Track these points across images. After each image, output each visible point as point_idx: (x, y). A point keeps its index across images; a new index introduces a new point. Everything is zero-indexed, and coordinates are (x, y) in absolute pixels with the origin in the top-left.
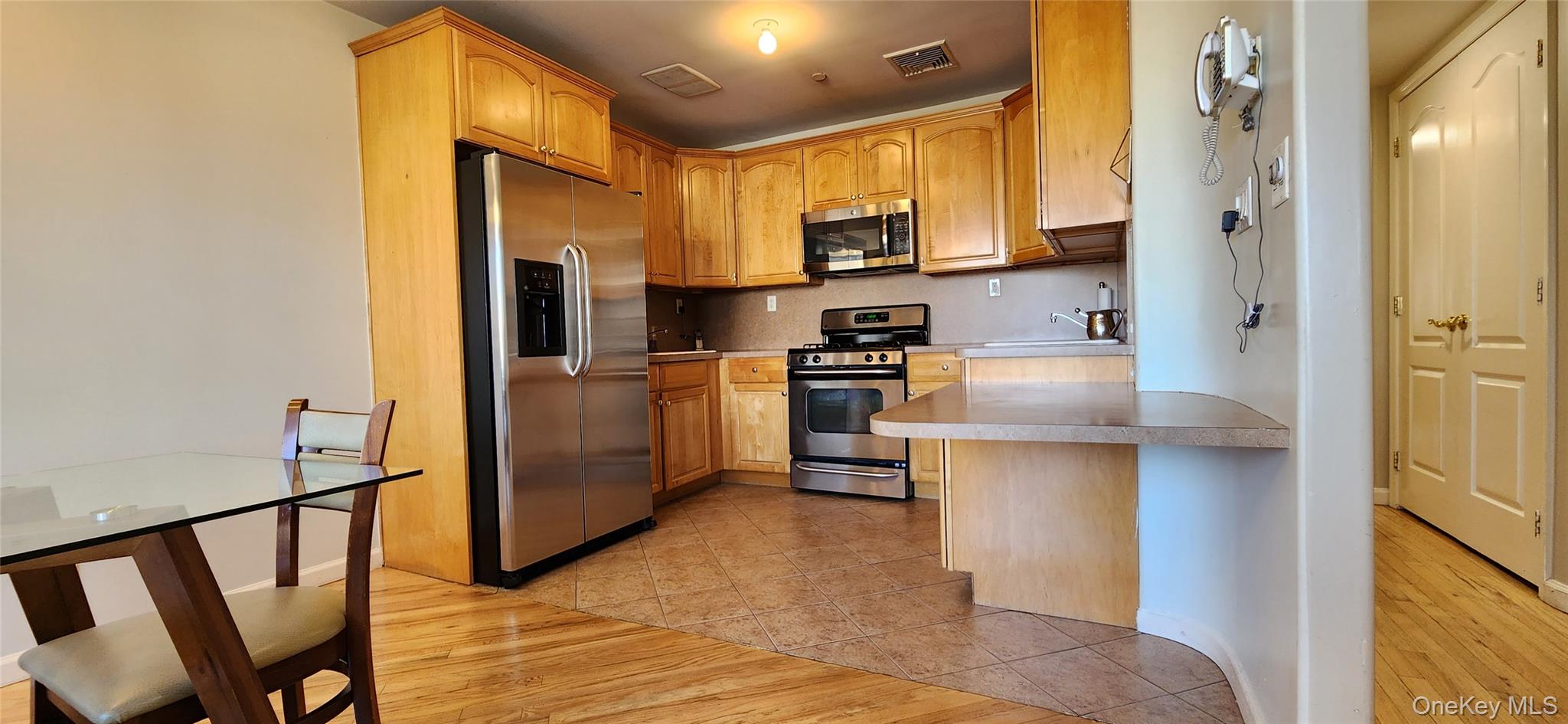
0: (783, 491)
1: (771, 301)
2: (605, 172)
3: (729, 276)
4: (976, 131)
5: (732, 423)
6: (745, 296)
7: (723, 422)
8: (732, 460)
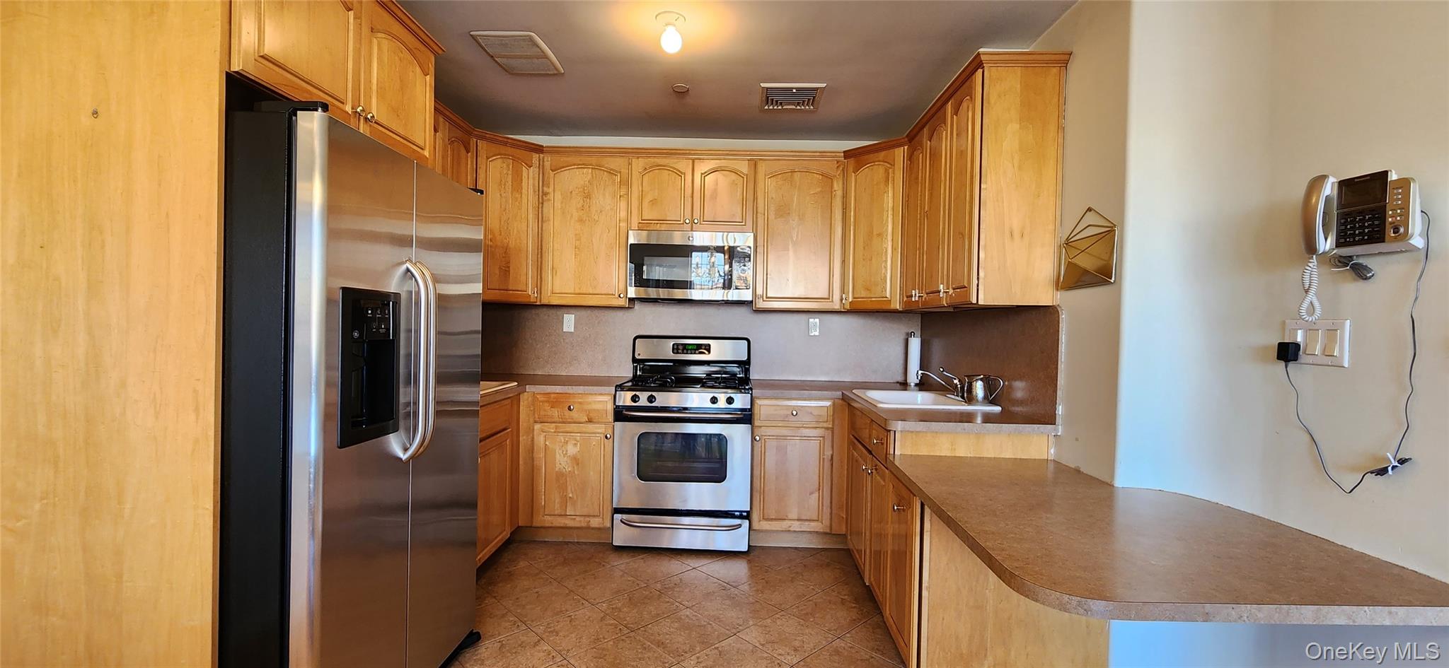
2: (426, 153)
4: (818, 176)
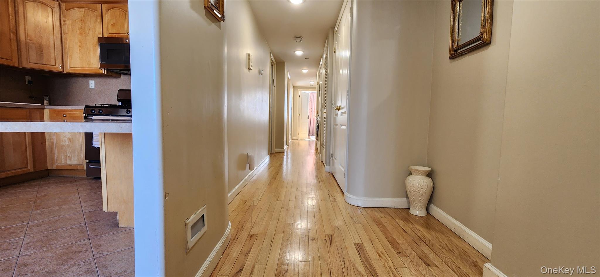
0: (82, 179)
1: (92, 83)
3: (57, 66)
5: (52, 144)
6: (74, 80)
7: (47, 143)
8: (52, 164)
